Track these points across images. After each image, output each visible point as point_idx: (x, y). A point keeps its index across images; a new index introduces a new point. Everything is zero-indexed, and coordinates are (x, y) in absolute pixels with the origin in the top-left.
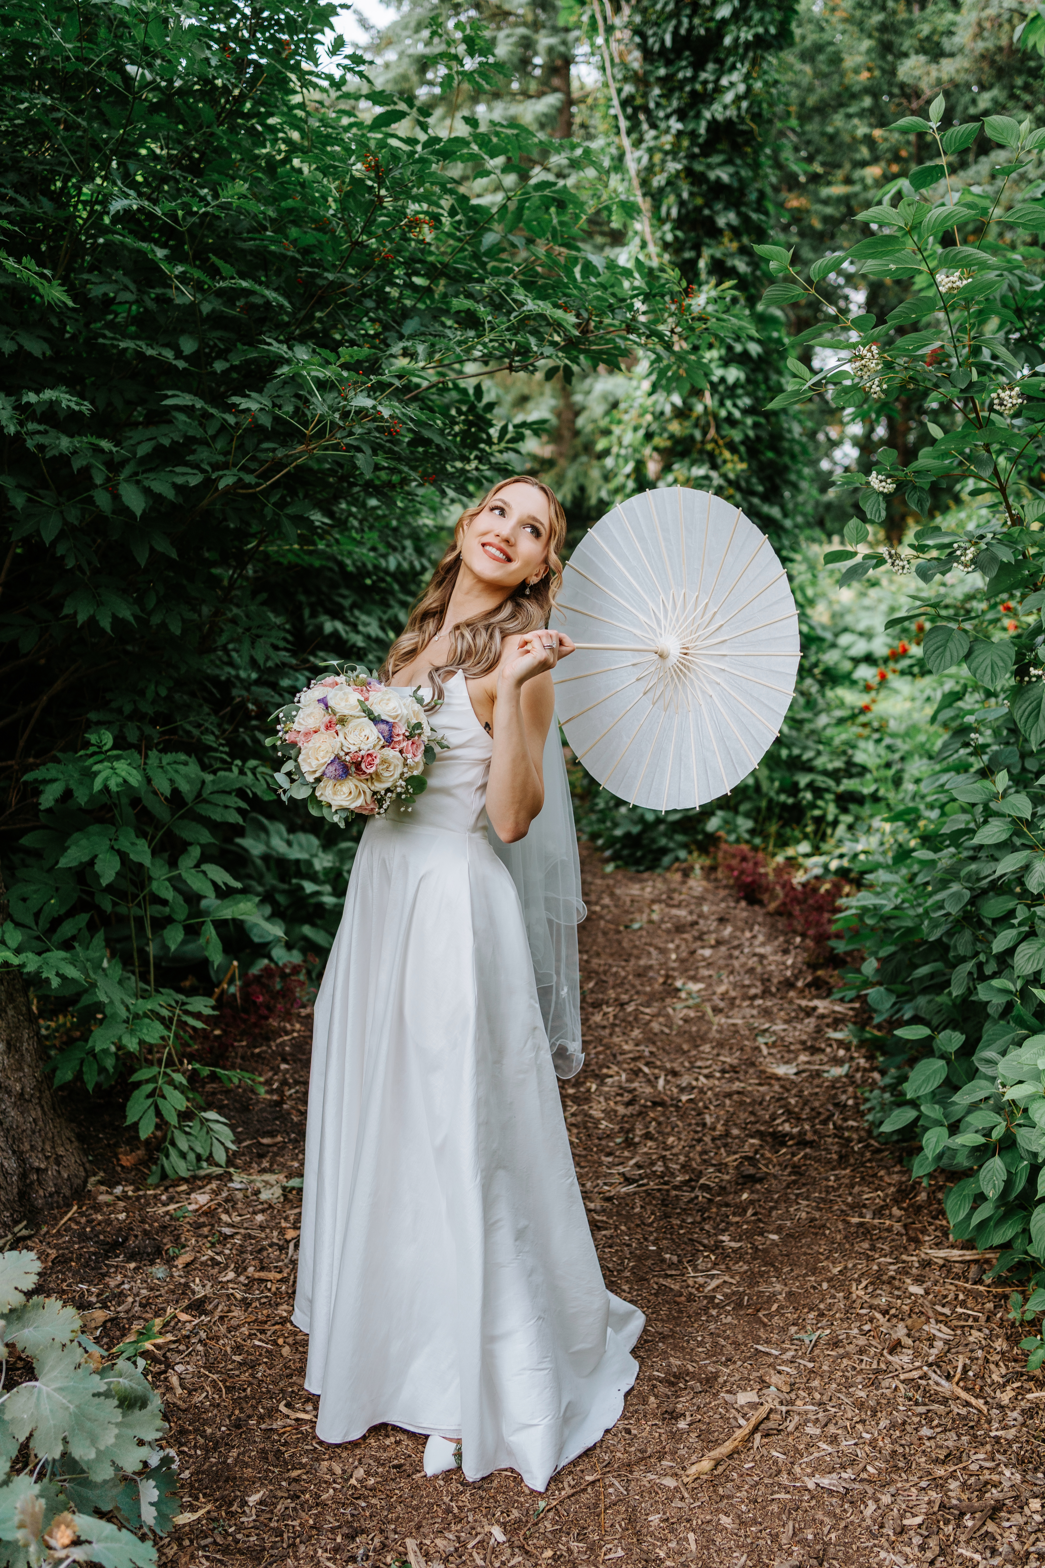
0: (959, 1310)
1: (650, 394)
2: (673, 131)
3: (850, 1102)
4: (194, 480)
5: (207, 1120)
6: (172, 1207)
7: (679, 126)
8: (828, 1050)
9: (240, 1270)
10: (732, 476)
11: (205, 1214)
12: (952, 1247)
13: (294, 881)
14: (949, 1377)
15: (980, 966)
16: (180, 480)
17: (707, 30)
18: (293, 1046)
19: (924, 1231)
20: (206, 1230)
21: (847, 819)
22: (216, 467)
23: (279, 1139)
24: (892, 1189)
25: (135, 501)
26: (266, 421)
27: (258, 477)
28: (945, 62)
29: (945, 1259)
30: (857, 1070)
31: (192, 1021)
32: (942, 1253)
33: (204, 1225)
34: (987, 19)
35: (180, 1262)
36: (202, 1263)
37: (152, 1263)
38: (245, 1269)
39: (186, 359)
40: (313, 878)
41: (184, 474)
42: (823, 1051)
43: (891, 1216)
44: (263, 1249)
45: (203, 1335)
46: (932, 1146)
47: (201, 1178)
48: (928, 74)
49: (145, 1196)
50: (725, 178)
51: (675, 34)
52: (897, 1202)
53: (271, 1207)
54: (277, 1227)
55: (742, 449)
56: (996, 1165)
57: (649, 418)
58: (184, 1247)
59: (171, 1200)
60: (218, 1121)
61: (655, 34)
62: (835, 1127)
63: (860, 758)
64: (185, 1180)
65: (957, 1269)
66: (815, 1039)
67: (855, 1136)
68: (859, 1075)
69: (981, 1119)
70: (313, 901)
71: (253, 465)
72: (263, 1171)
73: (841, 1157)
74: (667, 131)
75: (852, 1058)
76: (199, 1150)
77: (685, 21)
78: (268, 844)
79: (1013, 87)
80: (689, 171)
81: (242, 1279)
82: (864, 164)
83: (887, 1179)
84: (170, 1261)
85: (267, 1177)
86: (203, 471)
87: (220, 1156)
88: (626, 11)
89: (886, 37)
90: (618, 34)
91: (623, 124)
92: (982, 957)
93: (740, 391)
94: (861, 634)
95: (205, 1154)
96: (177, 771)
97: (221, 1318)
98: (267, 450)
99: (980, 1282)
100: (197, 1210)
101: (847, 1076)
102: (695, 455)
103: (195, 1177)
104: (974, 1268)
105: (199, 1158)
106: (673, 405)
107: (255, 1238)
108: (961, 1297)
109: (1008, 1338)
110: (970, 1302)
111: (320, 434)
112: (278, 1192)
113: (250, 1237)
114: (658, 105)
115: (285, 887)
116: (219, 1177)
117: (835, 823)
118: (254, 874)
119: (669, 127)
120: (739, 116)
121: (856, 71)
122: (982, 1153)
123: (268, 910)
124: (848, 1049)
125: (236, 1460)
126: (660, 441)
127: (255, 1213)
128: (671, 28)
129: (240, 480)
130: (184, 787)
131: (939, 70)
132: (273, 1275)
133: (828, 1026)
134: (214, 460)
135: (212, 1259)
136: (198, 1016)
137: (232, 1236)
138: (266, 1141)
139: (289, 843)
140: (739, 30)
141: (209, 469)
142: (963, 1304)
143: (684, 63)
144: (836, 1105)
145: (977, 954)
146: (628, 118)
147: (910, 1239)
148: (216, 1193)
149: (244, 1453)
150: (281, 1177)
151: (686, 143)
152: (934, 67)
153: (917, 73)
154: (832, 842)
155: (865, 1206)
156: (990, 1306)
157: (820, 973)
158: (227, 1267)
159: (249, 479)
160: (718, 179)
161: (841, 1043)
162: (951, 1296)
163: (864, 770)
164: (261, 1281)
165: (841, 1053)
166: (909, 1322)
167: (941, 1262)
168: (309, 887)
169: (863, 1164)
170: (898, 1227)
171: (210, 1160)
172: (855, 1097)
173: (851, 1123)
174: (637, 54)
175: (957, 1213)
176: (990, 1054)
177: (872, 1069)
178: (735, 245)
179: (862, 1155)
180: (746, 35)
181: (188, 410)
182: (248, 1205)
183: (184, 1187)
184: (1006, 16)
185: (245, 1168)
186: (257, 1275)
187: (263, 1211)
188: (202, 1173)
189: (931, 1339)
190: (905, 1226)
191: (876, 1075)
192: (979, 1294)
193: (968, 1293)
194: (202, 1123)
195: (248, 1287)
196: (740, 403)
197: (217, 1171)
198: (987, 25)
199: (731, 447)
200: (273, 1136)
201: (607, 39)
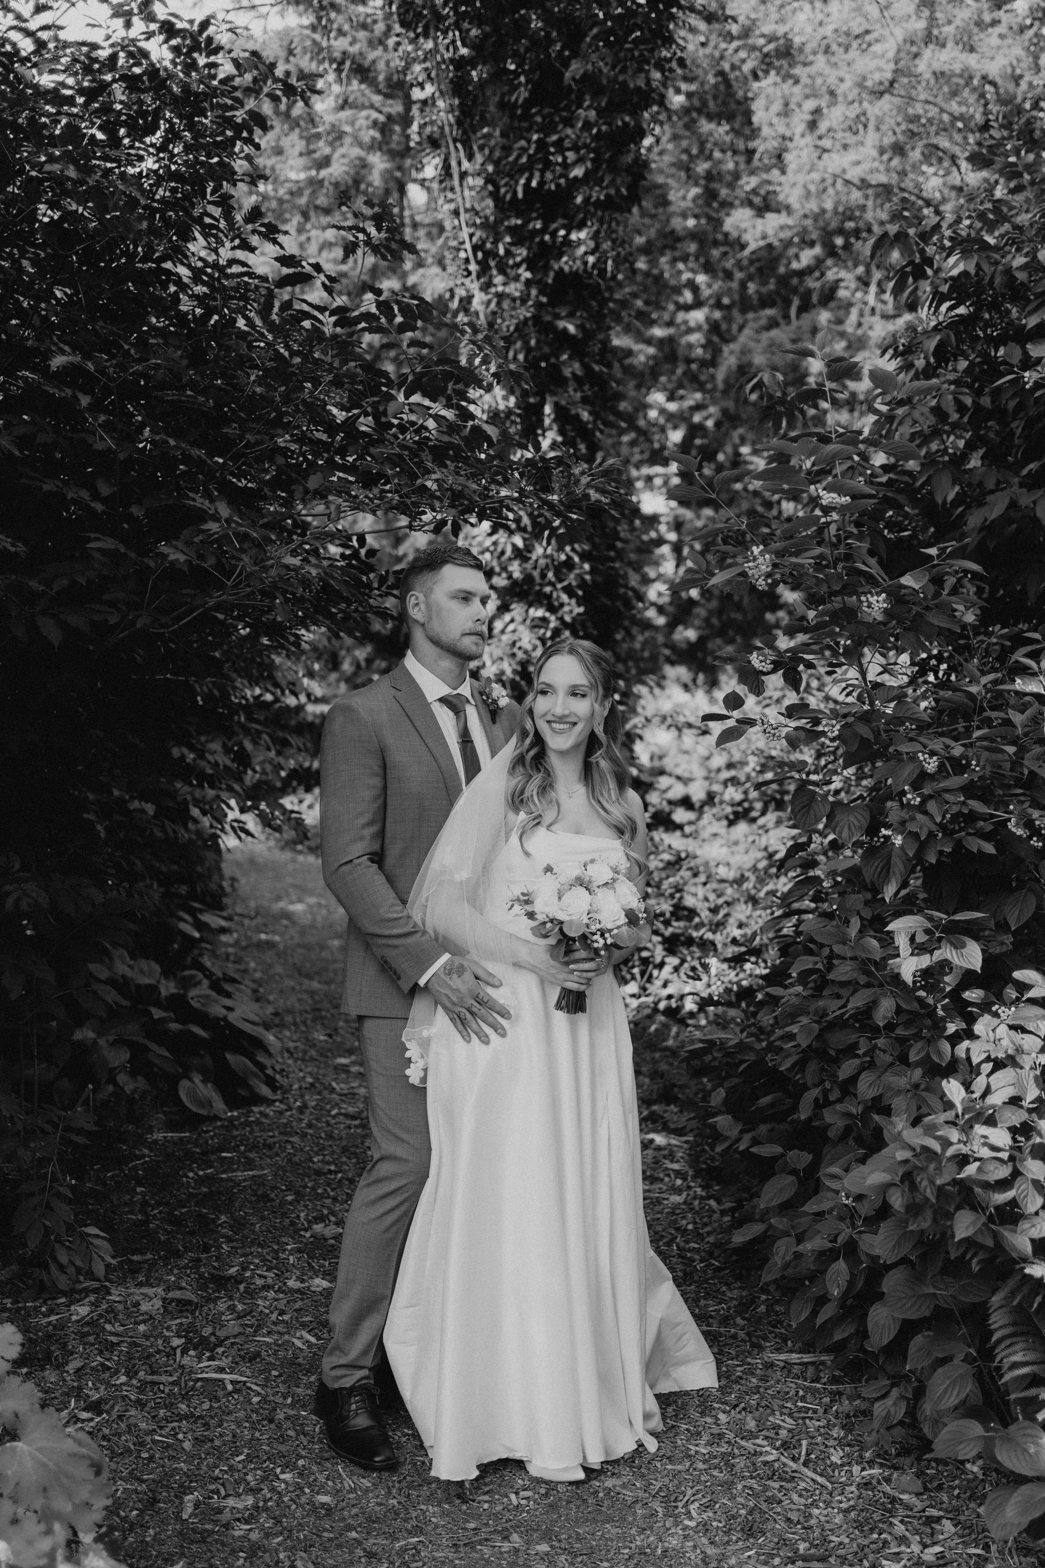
0: (800, 1404)
1: (490, 535)
2: (523, 279)
3: (690, 1227)
4: (113, 619)
5: (87, 1235)
6: (53, 1318)
7: (528, 275)
8: (667, 1179)
9: (131, 1373)
10: (568, 619)
11: (88, 1324)
12: (791, 1351)
14: (794, 1459)
15: (825, 1092)
16: (98, 617)
17: (558, 185)
18: (145, 1170)
19: (765, 1339)
20: (91, 1339)
21: (673, 961)
22: (131, 607)
23: (149, 1256)
24: (735, 1302)
25: (53, 633)
28: (770, 216)
29: (785, 1362)
30: (695, 1198)
31: (74, 1137)
32: (782, 1357)
33: (89, 1334)
34: (813, 182)
35: (71, 1367)
36: (92, 1369)
37: (43, 1369)
38: (136, 1373)
39: (103, 501)
41: (101, 612)
42: (662, 1180)
43: (735, 1325)
44: (150, 1356)
45: (106, 1431)
46: (781, 1254)
47: (80, 1292)
48: (754, 227)
49: (25, 1308)
50: (571, 329)
51: (527, 185)
52: (739, 1313)
53: (151, 1317)
54: (160, 1335)
55: (579, 592)
56: (841, 1266)
58: (72, 1353)
59: (51, 1312)
60: (97, 1236)
61: (506, 185)
62: (679, 1248)
63: (689, 901)
64: (64, 1294)
65: (796, 1370)
66: (654, 1169)
67: (697, 1257)
68: (696, 1202)
69: (827, 1227)
71: (167, 606)
72: (140, 1285)
73: (686, 1274)
74: (517, 278)
75: (689, 1188)
76: (79, 1263)
77: (537, 174)
80: (536, 318)
81: (134, 1382)
82: (687, 308)
83: (728, 1294)
84: (60, 1367)
85: (145, 1290)
86: (119, 610)
87: (99, 1269)
88: (479, 158)
89: (712, 186)
90: (470, 180)
91: (473, 267)
92: (827, 1085)
94: (679, 778)
95: (84, 1268)
97: (120, 1417)
99: (817, 1380)
100: (78, 1321)
101: (685, 1203)
102: (533, 597)
103: (73, 1291)
104: (811, 1369)
105: (79, 1271)
107: (140, 1345)
108: (801, 1393)
109: (843, 1427)
110: (809, 1397)
112: (158, 1303)
113: (136, 1344)
114: (508, 252)
116: (95, 1291)
117: (661, 965)
119: (519, 276)
120: (585, 270)
121: (684, 216)
122: (827, 1257)
124: (685, 1179)
125: (155, 1538)
127: (137, 1323)
128: (522, 181)
129: (156, 619)
131: (764, 225)
132: (163, 1378)
133: (665, 1157)
134: (128, 600)
135: (102, 1365)
136: (81, 1132)
137: (118, 1344)
138: (135, 1258)
139: (132, 967)
140: (591, 189)
141: (126, 607)
142: (803, 1399)
143: (534, 215)
144: (677, 1229)
145: (822, 1082)
146: (478, 262)
147: (753, 1345)
148: (95, 1305)
149: (159, 1533)
150: (160, 1290)
151: (534, 292)
152: (759, 221)
153: (743, 226)
154: (658, 983)
155: (711, 1317)
156: (827, 1400)
157: (655, 1108)
158: (117, 1372)
159: (165, 617)
160: (565, 330)
161: (678, 1173)
162: (792, 1393)
163: (692, 913)
164: (154, 1383)
165: (679, 1182)
166: (757, 1414)
167: (782, 1364)
168: (156, 1013)
169: (706, 1281)
170: (741, 1334)
171: (89, 1274)
172: (695, 1223)
173: (693, 1245)
174: (490, 203)
175: (800, 1314)
176: (835, 1170)
177: (709, 1198)
178: (579, 395)
179: (705, 1272)
180: (597, 194)
181: (108, 552)
182: (129, 1316)
183: (63, 1300)
184: (828, 183)
185: (122, 1282)
186: (149, 1378)
187: (144, 1322)
188: (81, 1286)
189: (776, 1428)
190: (748, 1334)
191: (712, 1203)
192: (817, 1390)
193: (807, 1389)
194: (83, 1238)
195: (141, 1390)
197: (95, 1284)
198: (813, 188)
199: (569, 591)
200: (142, 1254)
201: (461, 185)
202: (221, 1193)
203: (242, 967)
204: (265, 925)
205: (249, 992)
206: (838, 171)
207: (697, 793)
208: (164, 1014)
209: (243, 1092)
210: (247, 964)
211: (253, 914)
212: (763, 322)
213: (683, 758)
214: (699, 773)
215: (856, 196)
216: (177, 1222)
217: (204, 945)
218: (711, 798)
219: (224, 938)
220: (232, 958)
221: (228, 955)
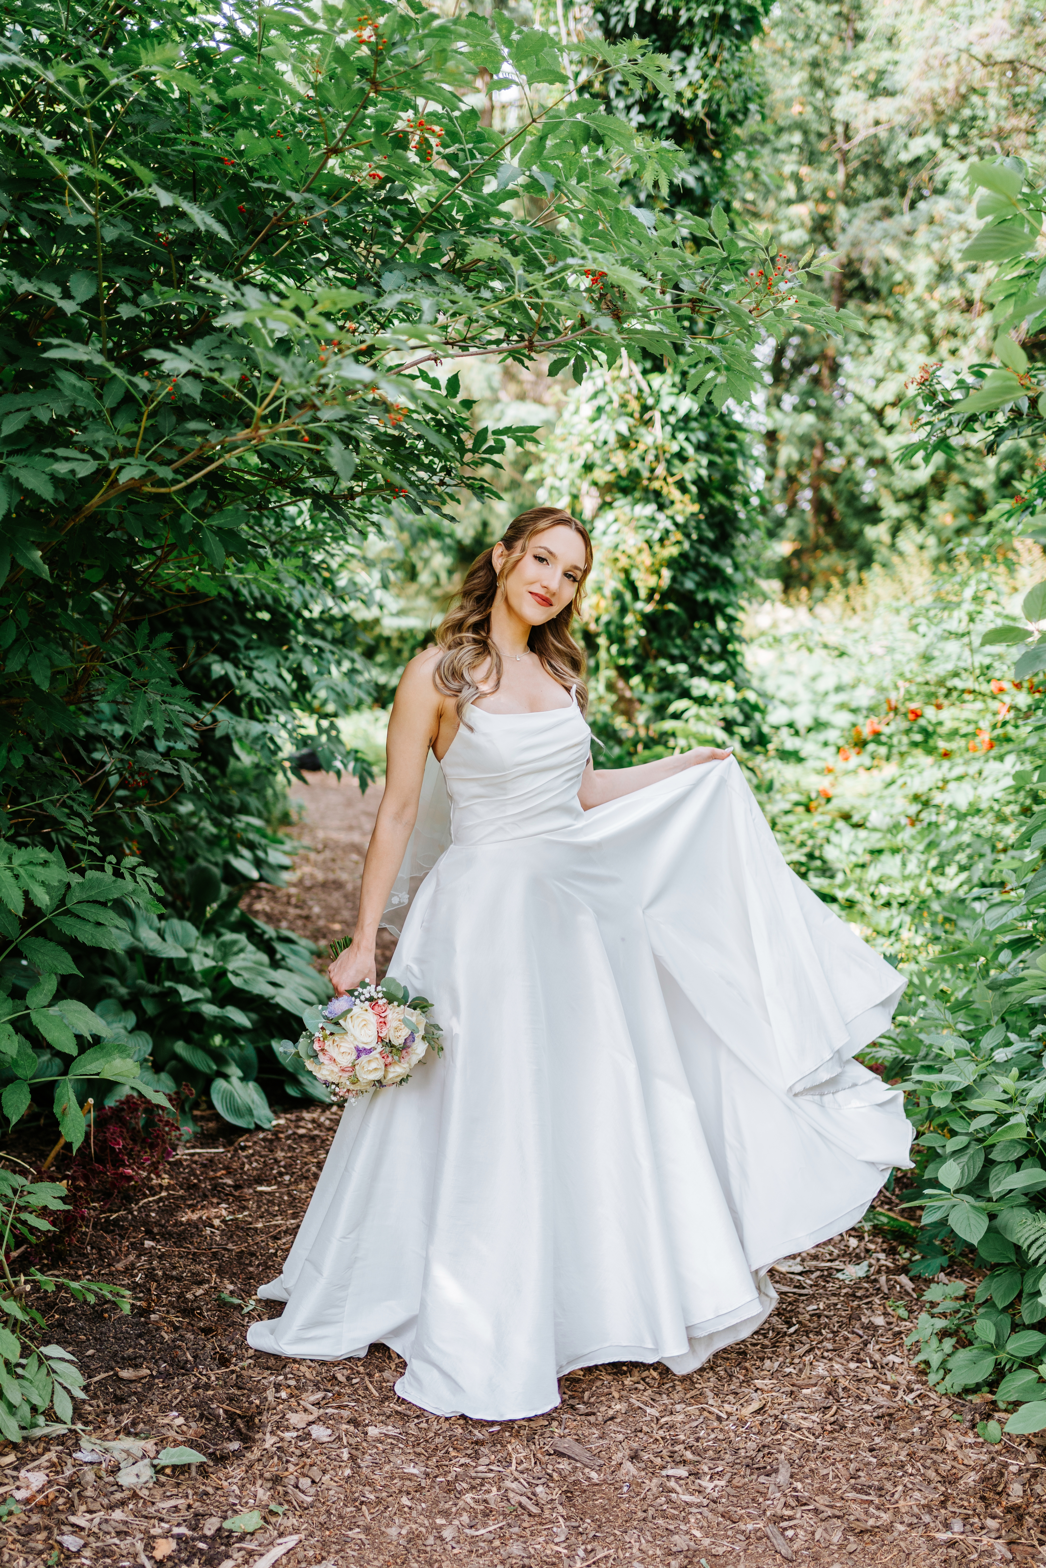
1: (593, 420)
4: (85, 469)
5: (48, 1358)
10: (679, 518)
11: (40, 1507)
13: (167, 984)
16: (62, 468)
18: (161, 1212)
20: (39, 1541)
22: (115, 453)
23: (144, 1371)
26: (193, 390)
27: (176, 471)
28: (884, 101)
31: (33, 1220)
33: (37, 1528)
34: (935, 57)
40: (192, 983)
41: (67, 459)
47: (36, 1443)
48: (865, 112)
51: (640, 12)
53: (134, 1496)
55: (694, 489)
57: (589, 447)
60: (62, 1359)
61: (618, 14)
64: (13, 1446)
70: (187, 1009)
71: (169, 455)
72: (123, 1432)
76: (35, 1399)
78: (134, 934)
79: (945, 136)
82: (789, 202)
85: (128, 1443)
86: (96, 456)
87: (64, 1409)
89: (817, 73)
90: (578, 9)
93: (694, 424)
95: (42, 1405)
96: (32, 876)
98: (195, 433)
100: (27, 1501)
102: (637, 494)
103: (28, 1442)
105: (34, 1409)
106: (618, 434)
111: (275, 415)
112: (146, 1470)
114: (619, 93)
115: (156, 988)
116: (61, 1440)
118: (114, 968)
121: (787, 104)
123: (131, 1019)
126: (602, 475)
127: (112, 1507)
129: (150, 473)
130: (42, 899)
131: (877, 109)
134: (112, 444)
136: (44, 1212)
138: (125, 1374)
139: (161, 934)
141: (106, 455)
148: (55, 1467)
150: (150, 1446)
152: (872, 106)
153: (853, 111)
159: (165, 472)
168: (186, 993)
171: (52, 1416)
174: (598, 33)
181: (78, 368)
182: (102, 1492)
183: (11, 1458)
184: (952, 58)
187: (123, 1504)
188: (37, 1433)
194: (41, 1363)
196: (693, 438)
197: (59, 1429)
198: (936, 63)
199: (682, 486)
200: (137, 1367)
201: (565, 16)
202: (253, 1254)
203: (304, 913)
204: (333, 860)
205: (306, 954)
206: (963, 46)
207: (803, 719)
208: (198, 995)
209: (292, 1091)
210: (310, 908)
211: (320, 846)
212: (876, 213)
213: (785, 680)
214: (804, 696)
215: (980, 72)
216: (188, 1311)
217: (263, 885)
218: (818, 725)
219: (286, 876)
220: (293, 901)
221: (289, 896)
